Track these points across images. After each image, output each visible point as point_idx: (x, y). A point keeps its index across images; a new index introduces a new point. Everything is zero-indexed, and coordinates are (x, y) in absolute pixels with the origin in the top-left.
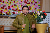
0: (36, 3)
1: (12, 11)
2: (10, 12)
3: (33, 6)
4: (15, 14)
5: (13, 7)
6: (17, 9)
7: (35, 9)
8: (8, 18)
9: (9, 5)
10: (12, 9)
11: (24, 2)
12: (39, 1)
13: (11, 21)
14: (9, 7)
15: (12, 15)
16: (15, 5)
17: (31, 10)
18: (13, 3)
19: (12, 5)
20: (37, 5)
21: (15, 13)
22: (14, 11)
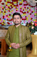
0: (32, 12)
1: (7, 22)
2: (5, 22)
3: (30, 16)
4: (10, 25)
5: (8, 17)
6: (12, 19)
7: (32, 19)
8: (2, 29)
9: (4, 15)
10: (6, 19)
11: (19, 11)
12: (36, 11)
13: (5, 32)
14: (4, 16)
15: (7, 25)
16: (10, 15)
17: (27, 20)
18: (7, 13)
19: (6, 15)
20: (33, 14)
21: (10, 23)
22: (8, 21)
